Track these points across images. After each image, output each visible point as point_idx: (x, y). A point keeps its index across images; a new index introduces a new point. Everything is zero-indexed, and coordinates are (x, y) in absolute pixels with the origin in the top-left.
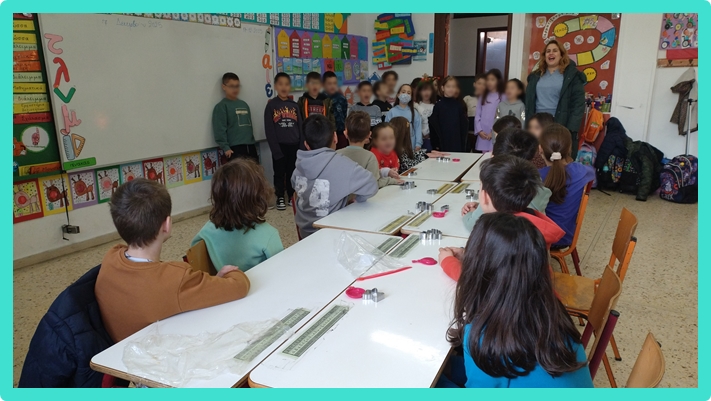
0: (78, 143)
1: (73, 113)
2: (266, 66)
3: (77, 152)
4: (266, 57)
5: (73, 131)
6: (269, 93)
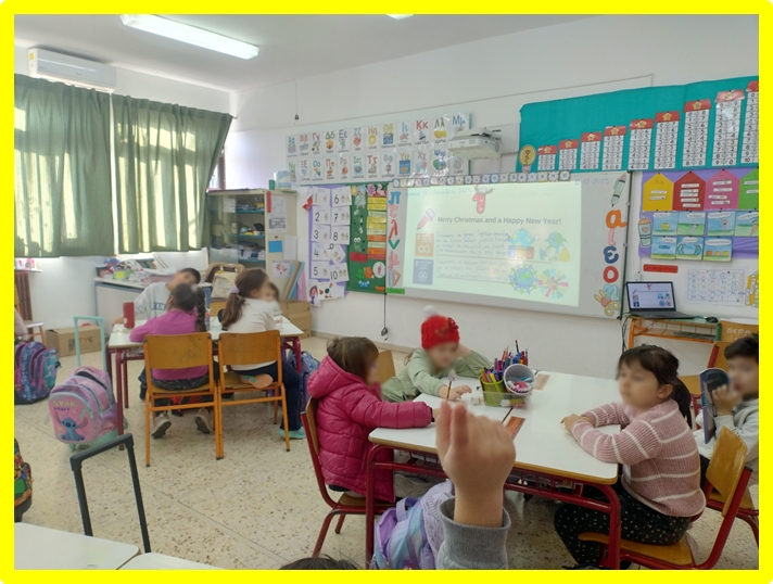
0: (396, 277)
1: (396, 256)
2: (614, 224)
3: (395, 282)
4: (614, 213)
6: (611, 258)
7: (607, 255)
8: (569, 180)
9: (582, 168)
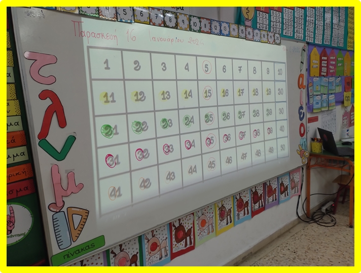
0: (77, 219)
1: (71, 175)
2: (300, 86)
3: (74, 233)
4: (301, 76)
5: (70, 202)
6: (302, 116)
7: (300, 113)
8: (279, 44)
9: (284, 34)
